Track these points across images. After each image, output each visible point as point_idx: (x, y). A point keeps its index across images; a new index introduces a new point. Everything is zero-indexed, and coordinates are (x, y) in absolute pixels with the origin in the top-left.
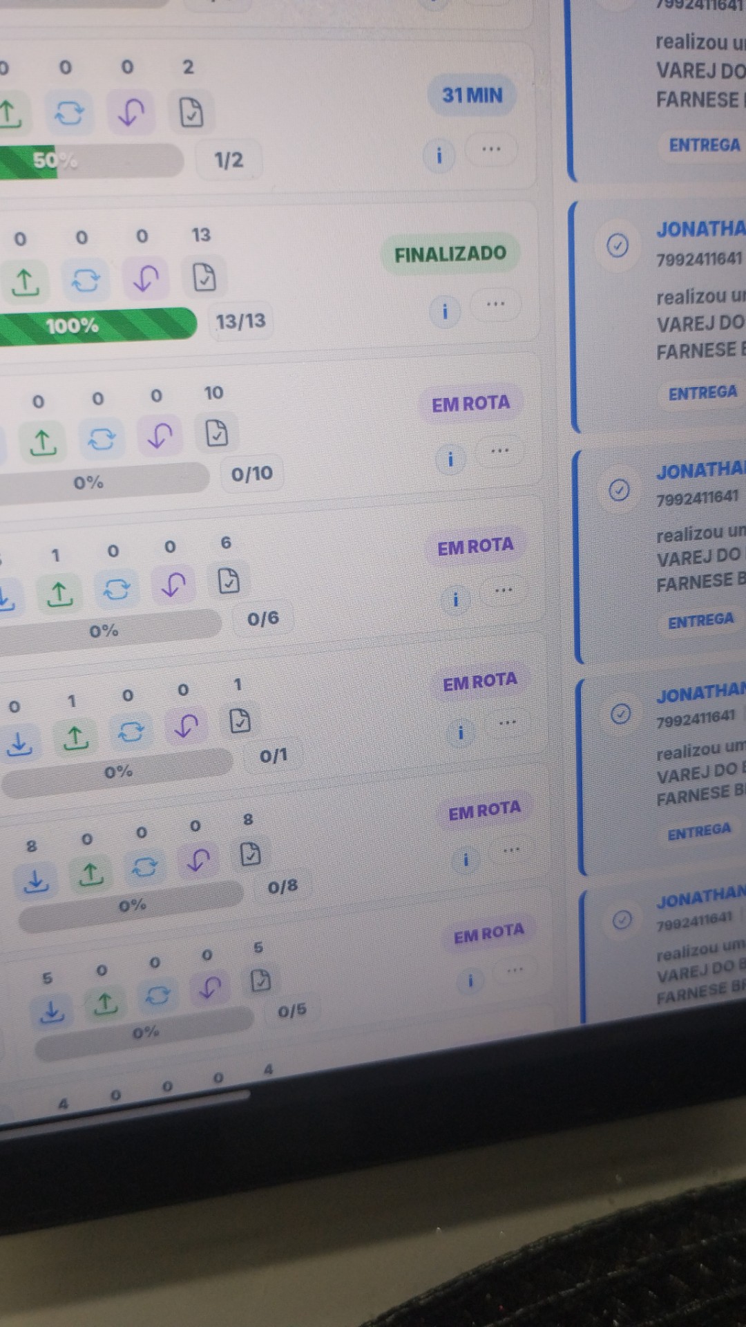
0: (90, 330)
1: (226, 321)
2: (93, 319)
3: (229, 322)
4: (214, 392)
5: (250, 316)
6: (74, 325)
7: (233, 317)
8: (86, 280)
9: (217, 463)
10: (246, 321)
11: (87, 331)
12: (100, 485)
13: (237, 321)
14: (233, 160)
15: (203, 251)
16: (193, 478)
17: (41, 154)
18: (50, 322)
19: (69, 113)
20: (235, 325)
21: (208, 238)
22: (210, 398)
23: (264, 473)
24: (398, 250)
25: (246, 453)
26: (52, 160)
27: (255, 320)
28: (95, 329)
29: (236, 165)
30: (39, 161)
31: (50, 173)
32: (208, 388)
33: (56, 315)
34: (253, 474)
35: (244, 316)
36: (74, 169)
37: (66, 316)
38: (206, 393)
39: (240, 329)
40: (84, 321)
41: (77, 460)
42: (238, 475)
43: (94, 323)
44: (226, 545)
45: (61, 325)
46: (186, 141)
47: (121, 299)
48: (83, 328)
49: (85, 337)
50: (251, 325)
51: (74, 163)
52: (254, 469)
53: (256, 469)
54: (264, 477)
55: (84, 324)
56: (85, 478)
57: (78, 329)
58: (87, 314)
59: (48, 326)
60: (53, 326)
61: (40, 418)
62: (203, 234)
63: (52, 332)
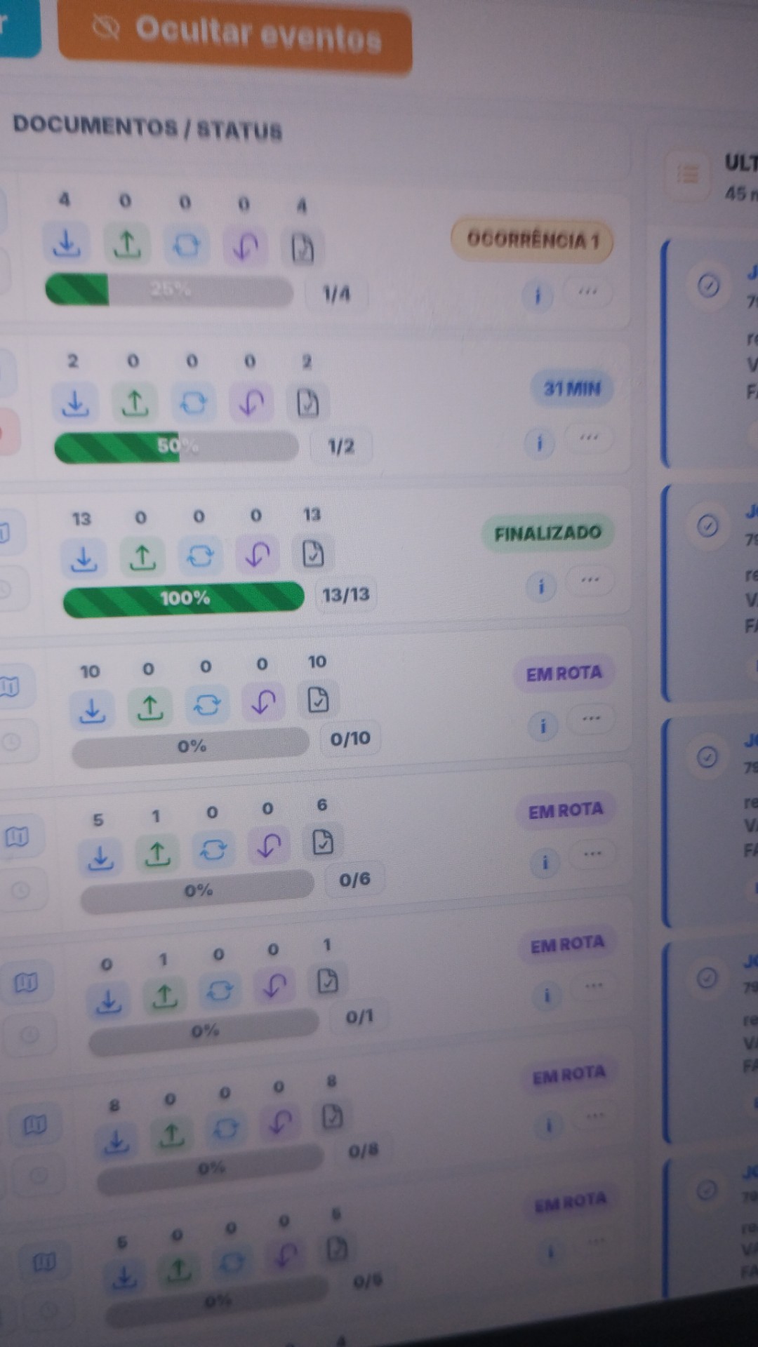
0: (202, 602)
1: (332, 595)
2: (205, 592)
3: (334, 595)
4: (318, 661)
5: (355, 590)
6: (187, 598)
7: (339, 592)
8: (200, 556)
9: (318, 728)
10: (351, 595)
11: (199, 602)
12: (203, 749)
13: (343, 594)
14: (344, 447)
15: (313, 530)
16: (294, 743)
17: (166, 440)
18: (164, 594)
19: (193, 403)
20: (340, 598)
21: (318, 517)
22: (313, 666)
23: (362, 738)
24: (498, 530)
25: (344, 719)
26: (175, 445)
27: (360, 594)
28: (207, 601)
29: (349, 450)
30: (162, 446)
31: (173, 457)
32: (312, 658)
33: (170, 588)
34: (351, 739)
35: (349, 591)
36: (196, 454)
37: (180, 589)
38: (310, 661)
39: (345, 601)
40: (197, 594)
41: (181, 724)
42: (336, 739)
43: (205, 596)
44: (322, 807)
45: (174, 598)
46: (302, 430)
47: (233, 573)
48: (195, 600)
49: (197, 608)
50: (356, 598)
51: (196, 448)
52: (352, 734)
53: (355, 734)
54: (363, 742)
55: (195, 596)
56: (189, 741)
57: (190, 599)
58: (200, 588)
59: (162, 599)
60: (167, 598)
61: (149, 685)
62: (313, 514)
63: (166, 603)
